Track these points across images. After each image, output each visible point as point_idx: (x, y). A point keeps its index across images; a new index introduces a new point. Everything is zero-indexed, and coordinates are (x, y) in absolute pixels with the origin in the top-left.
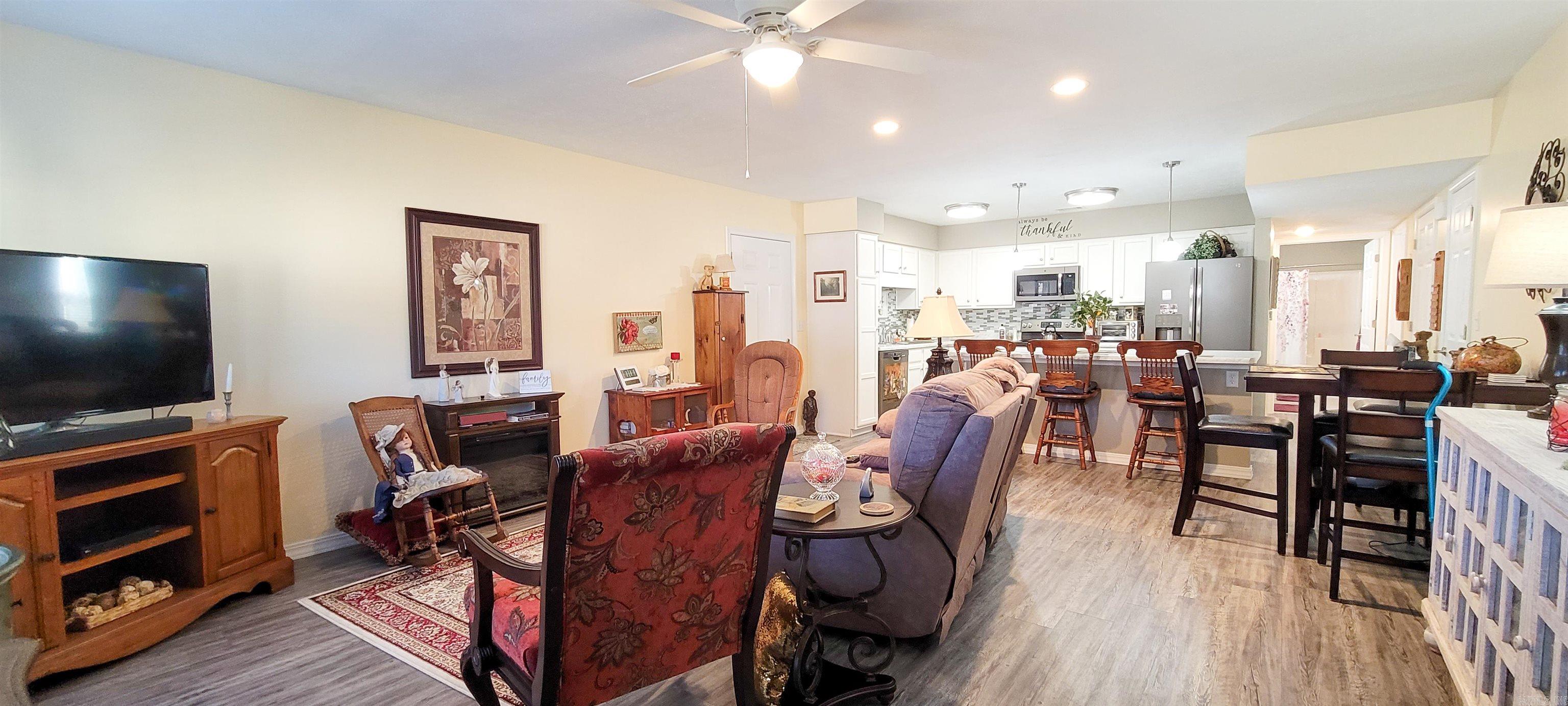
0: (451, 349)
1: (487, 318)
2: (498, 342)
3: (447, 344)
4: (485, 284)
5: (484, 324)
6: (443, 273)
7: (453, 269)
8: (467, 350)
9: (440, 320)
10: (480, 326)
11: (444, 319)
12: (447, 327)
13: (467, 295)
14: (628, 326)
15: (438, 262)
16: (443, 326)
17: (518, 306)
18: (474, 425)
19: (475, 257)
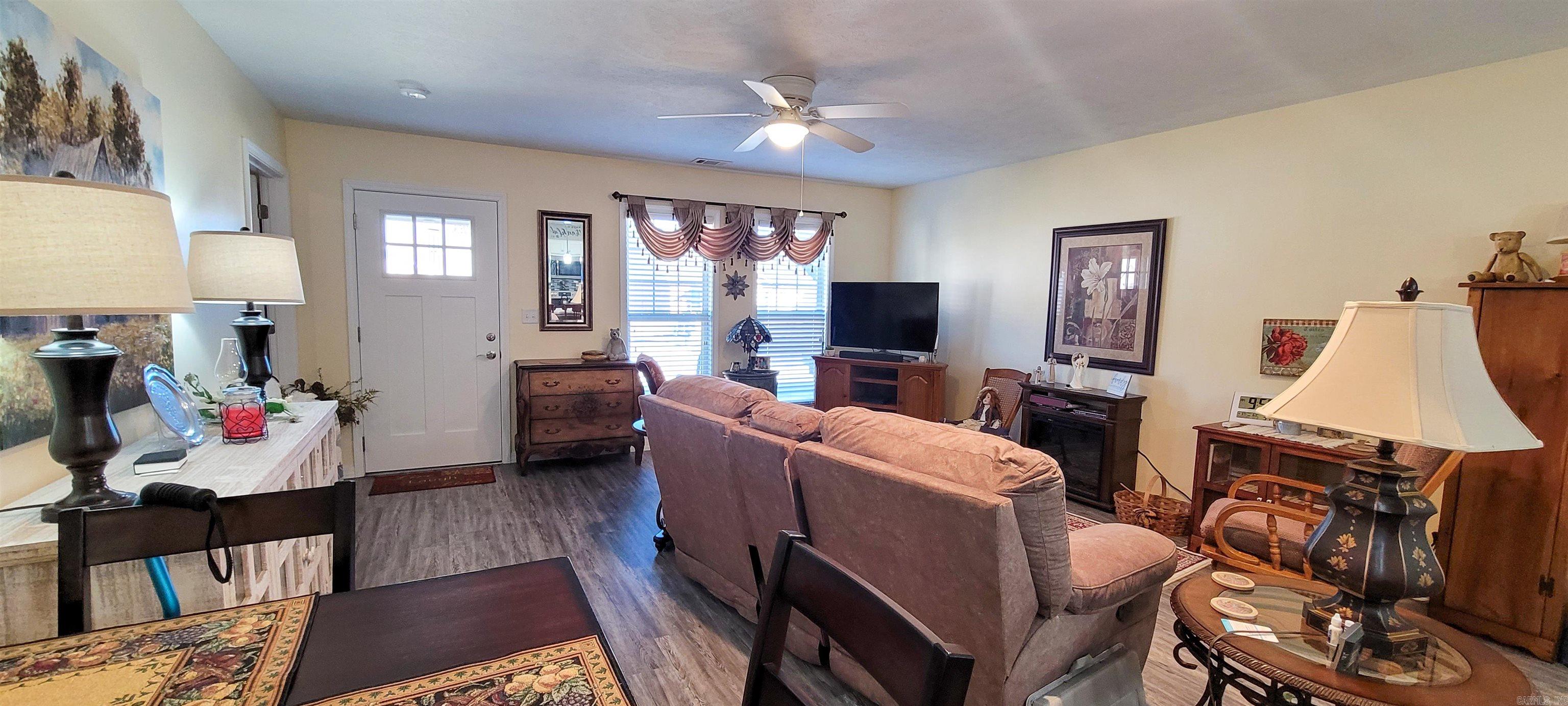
0: (1072, 343)
1: (1105, 318)
2: (1111, 340)
3: (1071, 337)
4: (1106, 286)
5: (1101, 322)
6: (1074, 278)
7: (1082, 274)
8: (1085, 345)
9: (1068, 318)
10: (1098, 324)
11: (1071, 317)
12: (1072, 323)
13: (1090, 297)
15: (1071, 269)
16: (1070, 323)
17: (1134, 308)
19: (1100, 261)
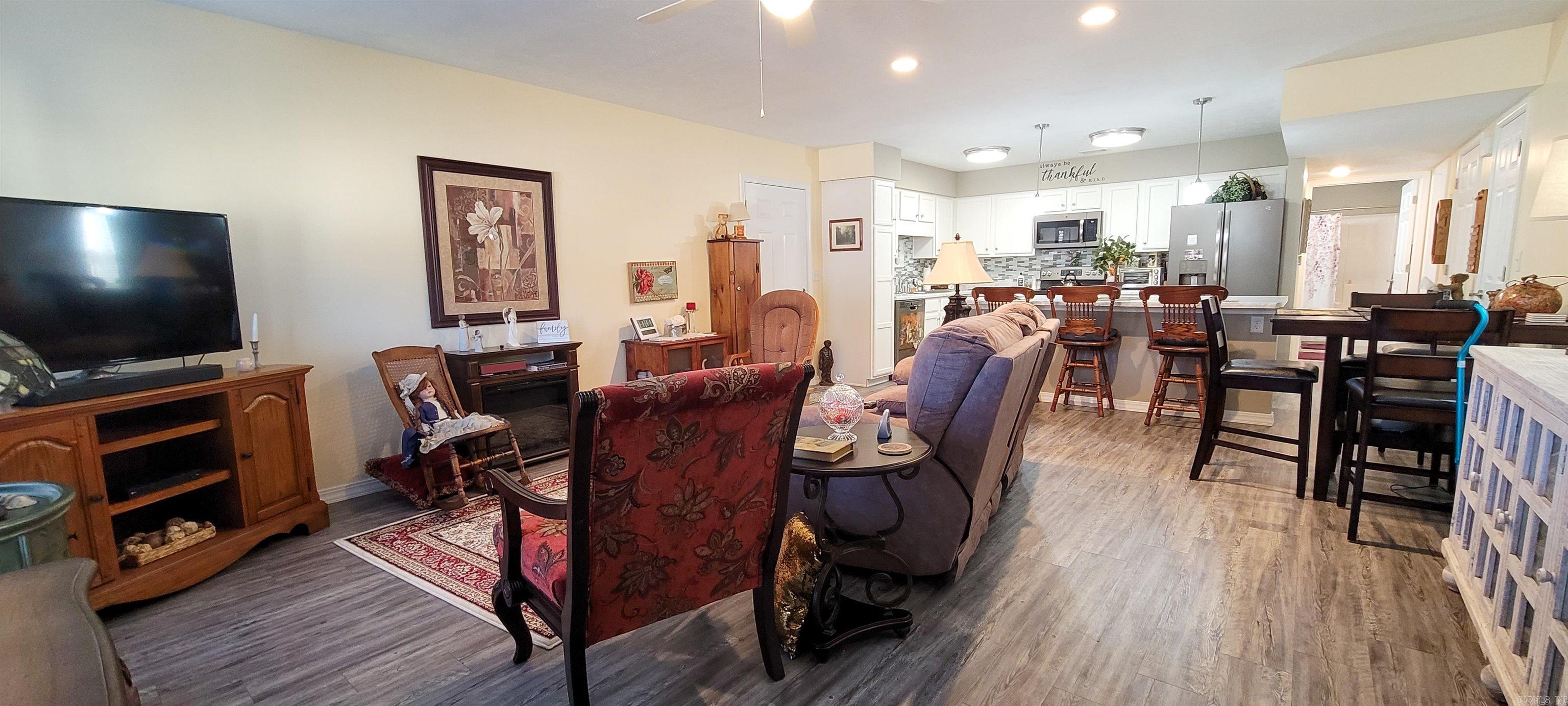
0: (468, 299)
1: (503, 268)
2: (515, 292)
3: (465, 294)
4: (499, 233)
5: (500, 274)
6: (458, 223)
7: (467, 218)
8: (485, 300)
9: (457, 271)
10: (497, 276)
11: (461, 270)
12: (464, 277)
13: (482, 245)
14: (643, 276)
15: (452, 211)
16: (460, 277)
17: (533, 256)
18: (495, 374)
19: (488, 206)
